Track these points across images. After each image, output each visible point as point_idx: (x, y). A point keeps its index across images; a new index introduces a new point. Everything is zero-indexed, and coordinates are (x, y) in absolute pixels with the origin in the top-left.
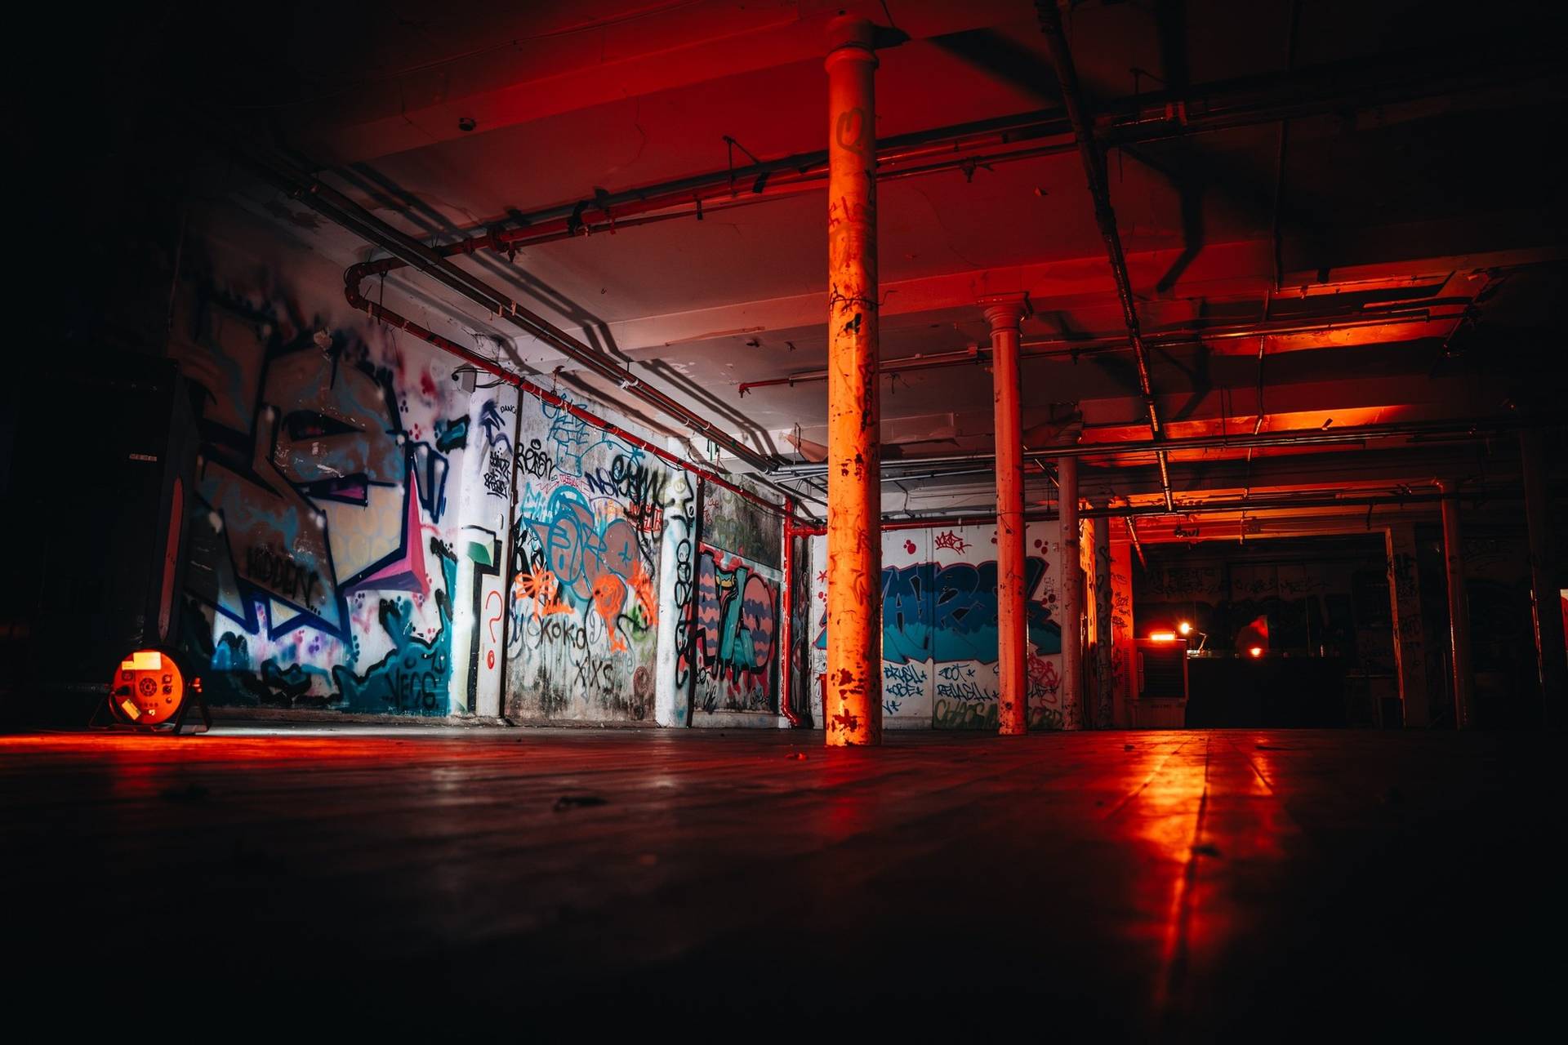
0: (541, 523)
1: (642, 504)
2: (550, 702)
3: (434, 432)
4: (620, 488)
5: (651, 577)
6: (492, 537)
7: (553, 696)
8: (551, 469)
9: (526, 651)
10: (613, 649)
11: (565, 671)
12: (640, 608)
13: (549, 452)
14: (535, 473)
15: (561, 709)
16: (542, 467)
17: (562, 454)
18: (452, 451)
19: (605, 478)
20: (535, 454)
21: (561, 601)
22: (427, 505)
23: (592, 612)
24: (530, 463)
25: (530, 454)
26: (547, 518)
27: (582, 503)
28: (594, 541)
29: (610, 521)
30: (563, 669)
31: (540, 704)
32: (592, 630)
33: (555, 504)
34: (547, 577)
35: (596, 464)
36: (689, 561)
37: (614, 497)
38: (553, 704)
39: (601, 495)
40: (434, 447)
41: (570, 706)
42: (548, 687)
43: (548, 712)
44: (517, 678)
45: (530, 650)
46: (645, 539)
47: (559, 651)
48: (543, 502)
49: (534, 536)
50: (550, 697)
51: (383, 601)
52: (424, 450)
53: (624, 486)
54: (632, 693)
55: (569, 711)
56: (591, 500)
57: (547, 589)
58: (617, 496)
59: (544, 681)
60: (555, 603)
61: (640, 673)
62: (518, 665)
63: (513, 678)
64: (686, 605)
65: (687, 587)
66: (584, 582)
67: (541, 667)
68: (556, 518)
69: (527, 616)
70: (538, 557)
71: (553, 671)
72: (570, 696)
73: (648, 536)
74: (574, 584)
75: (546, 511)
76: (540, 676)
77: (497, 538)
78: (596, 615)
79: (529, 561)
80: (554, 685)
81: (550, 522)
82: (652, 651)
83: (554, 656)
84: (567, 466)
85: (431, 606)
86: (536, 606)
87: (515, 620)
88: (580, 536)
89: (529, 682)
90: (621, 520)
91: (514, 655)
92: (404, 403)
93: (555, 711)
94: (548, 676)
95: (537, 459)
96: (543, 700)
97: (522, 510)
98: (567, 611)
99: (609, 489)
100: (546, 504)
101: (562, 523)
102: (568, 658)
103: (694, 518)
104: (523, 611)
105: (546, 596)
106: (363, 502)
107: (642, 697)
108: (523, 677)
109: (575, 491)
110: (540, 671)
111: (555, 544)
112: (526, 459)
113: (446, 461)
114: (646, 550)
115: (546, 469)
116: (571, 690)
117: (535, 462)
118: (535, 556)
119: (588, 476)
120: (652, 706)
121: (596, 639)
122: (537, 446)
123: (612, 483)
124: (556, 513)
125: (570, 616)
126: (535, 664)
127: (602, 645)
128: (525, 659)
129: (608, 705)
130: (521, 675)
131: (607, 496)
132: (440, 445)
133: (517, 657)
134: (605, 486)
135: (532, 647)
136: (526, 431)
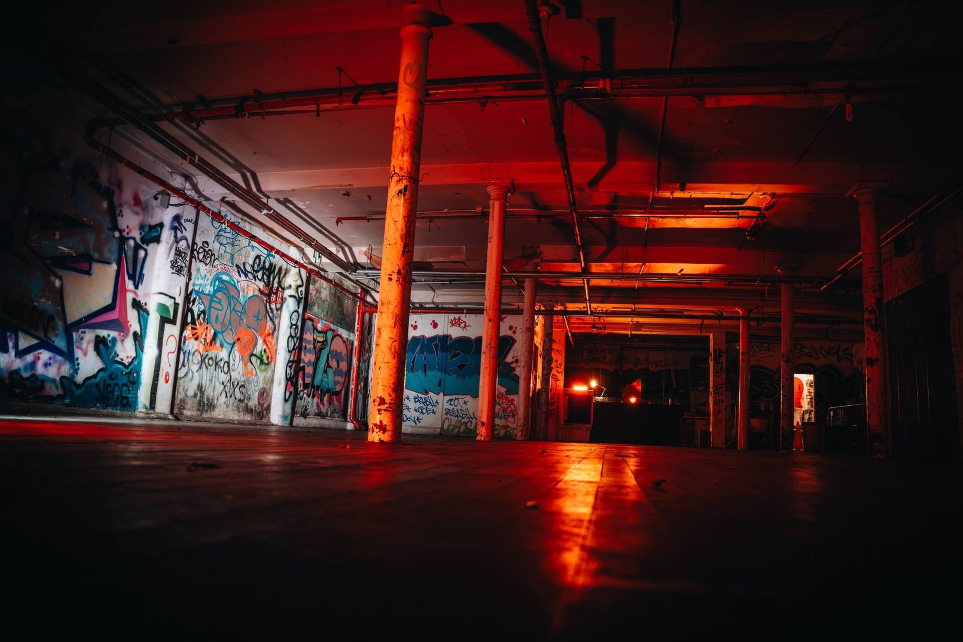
0: (205, 294)
1: (270, 286)
2: (204, 406)
3: (139, 232)
4: (258, 276)
5: (273, 332)
6: (173, 300)
7: (206, 402)
8: (214, 261)
9: (190, 373)
10: (246, 375)
11: (214, 387)
12: (265, 351)
13: (214, 249)
14: (204, 262)
15: (210, 411)
16: (209, 259)
17: (222, 252)
18: (150, 245)
19: (249, 268)
20: (205, 251)
21: (215, 344)
22: (132, 277)
23: (234, 352)
24: (201, 256)
25: (201, 250)
26: (210, 291)
27: (233, 283)
28: (239, 308)
29: (250, 296)
30: (213, 385)
31: (197, 407)
32: (233, 363)
33: (215, 283)
34: (207, 328)
35: (243, 260)
36: (298, 324)
37: (253, 281)
38: (206, 408)
39: (245, 279)
40: (139, 241)
41: (216, 409)
42: (203, 397)
43: (202, 412)
44: (183, 390)
45: (193, 373)
46: (271, 308)
47: (211, 374)
48: (207, 281)
49: (200, 301)
50: (204, 403)
51: (97, 337)
52: (132, 242)
53: (260, 275)
54: (257, 403)
55: (215, 412)
56: (238, 282)
57: (206, 335)
58: (255, 280)
59: (201, 393)
60: (211, 344)
61: (262, 391)
62: (184, 382)
63: (181, 390)
64: (294, 351)
65: (295, 339)
66: (231, 332)
67: (199, 384)
68: (215, 292)
69: (192, 351)
70: (202, 315)
71: (207, 388)
72: (217, 403)
73: (273, 306)
74: (224, 334)
75: (209, 286)
76: (198, 389)
77: (176, 302)
78: (237, 354)
79: (196, 317)
80: (207, 396)
81: (211, 293)
82: (271, 378)
83: (208, 378)
84: (225, 259)
85: (129, 342)
86: (199, 346)
87: (184, 353)
88: (230, 304)
89: (191, 393)
90: (257, 295)
91: (182, 375)
92: (121, 211)
93: (206, 412)
94: (203, 390)
95: (206, 254)
96: (199, 404)
97: (194, 285)
98: (218, 350)
99: (250, 276)
100: (209, 282)
101: (219, 295)
102: (217, 380)
103: (302, 297)
104: (190, 348)
105: (205, 340)
106: (88, 273)
107: (262, 405)
108: (187, 389)
109: (228, 275)
110: (199, 386)
111: (213, 308)
112: (198, 253)
113: (146, 251)
114: (271, 315)
115: (211, 260)
116: (218, 399)
117: (204, 255)
118: (200, 314)
119: (237, 266)
120: (268, 412)
121: (235, 368)
122: (206, 245)
123: (252, 272)
124: (215, 288)
125: (220, 353)
126: (196, 382)
127: (239, 372)
128: (189, 378)
129: (241, 409)
130: (186, 388)
131: (249, 280)
132: (143, 240)
133: (184, 377)
134: (248, 274)
135: (195, 371)
136: (200, 235)
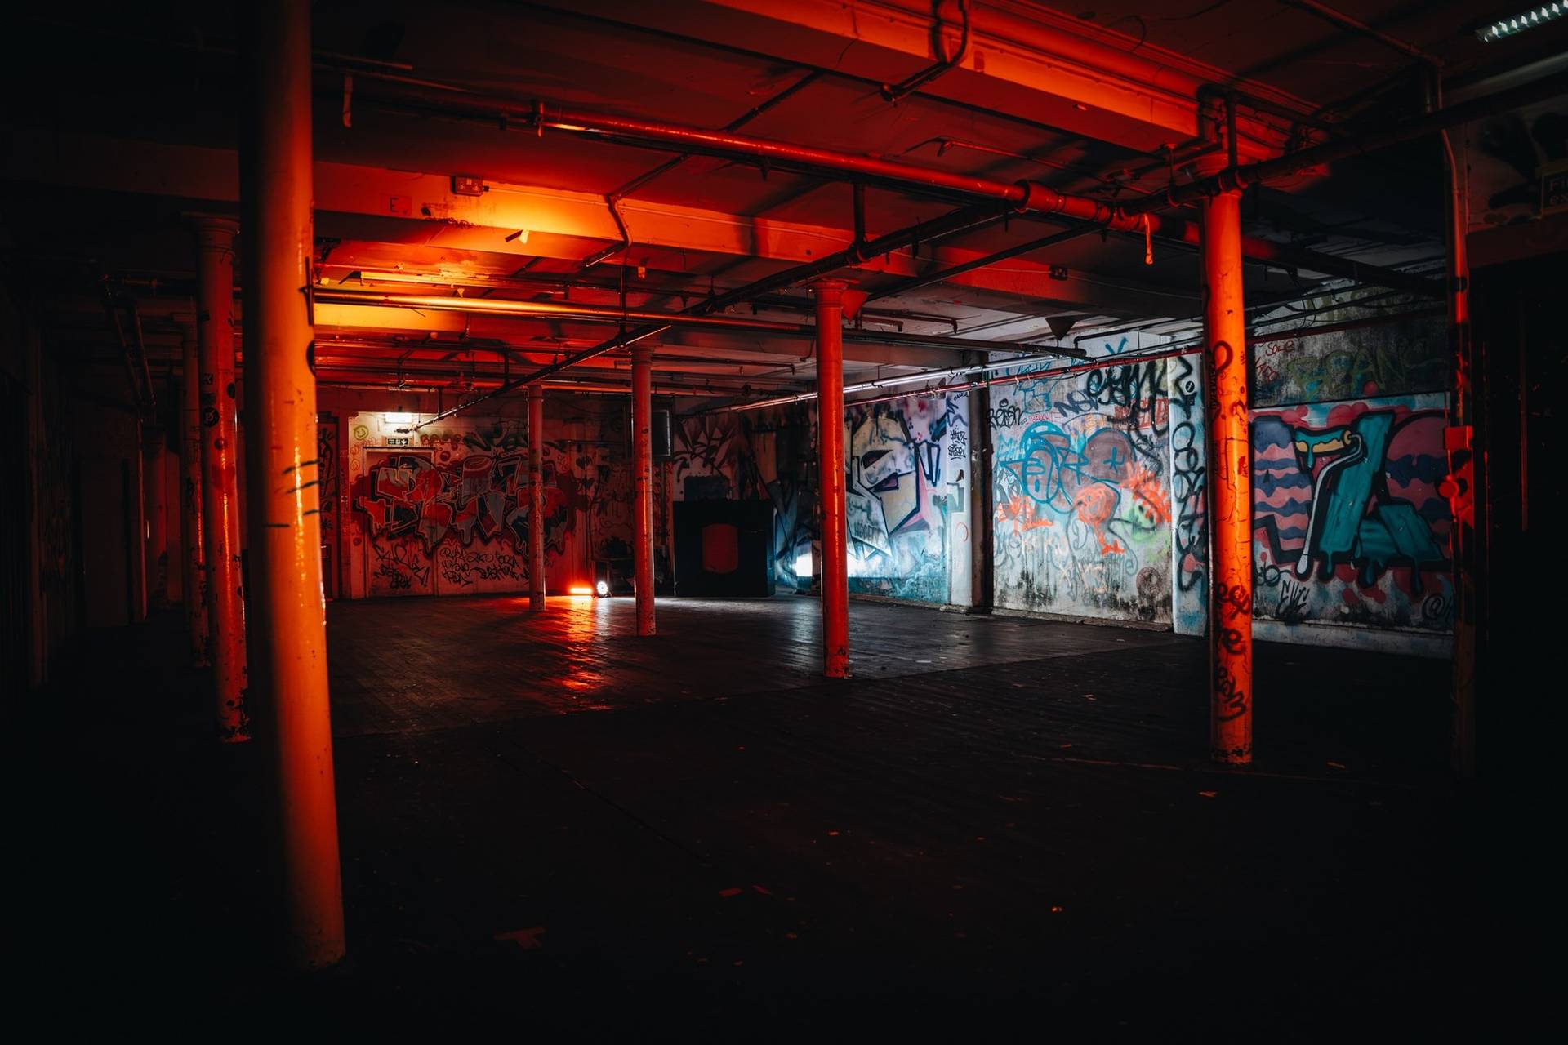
0: (1015, 461)
1: (1133, 402)
2: (1034, 597)
3: (929, 432)
4: (1100, 399)
5: (1156, 474)
6: (956, 487)
7: (1037, 593)
8: (1020, 416)
9: (1009, 561)
10: (1103, 552)
11: (1048, 574)
12: (1141, 508)
13: (1016, 403)
14: (1005, 425)
15: (1045, 604)
16: (1012, 418)
17: (1029, 399)
18: (941, 439)
19: (1078, 397)
20: (1004, 411)
21: (1040, 518)
22: (929, 477)
23: (1074, 522)
24: (1000, 421)
25: (1000, 412)
26: (1020, 456)
27: (1054, 430)
28: (1071, 460)
29: (1088, 436)
30: (1045, 572)
31: (1024, 599)
32: (1076, 537)
33: (1026, 443)
35: (1067, 390)
36: (1194, 445)
37: (1094, 410)
38: (1037, 599)
39: (1075, 415)
40: (930, 441)
41: (1054, 602)
42: (1031, 587)
43: (1032, 606)
44: (1003, 579)
45: (1012, 559)
46: (1145, 439)
47: (1040, 558)
48: (1015, 444)
49: (1009, 472)
50: (1034, 594)
52: (925, 445)
53: (1104, 397)
54: (1136, 593)
55: (1053, 606)
56: (1064, 425)
57: (1025, 510)
58: (1097, 408)
59: (1027, 582)
60: (1033, 521)
61: (1146, 575)
62: (1003, 570)
63: (1000, 580)
64: (1194, 497)
65: (1192, 476)
66: (1063, 497)
67: (1024, 572)
68: (1029, 453)
69: (1008, 533)
70: (1015, 488)
71: (1036, 573)
72: (1055, 595)
73: (1148, 431)
74: (1052, 502)
75: (1018, 450)
76: (1023, 578)
79: (1007, 492)
80: (1038, 585)
81: (1023, 457)
82: (1164, 551)
83: (1036, 563)
84: (1034, 407)
85: (936, 536)
86: (1016, 526)
87: (998, 538)
88: (1055, 460)
89: (1013, 582)
90: (1105, 430)
91: (999, 563)
93: (1038, 606)
94: (1030, 578)
95: (1006, 414)
96: (1027, 595)
97: (998, 457)
98: (1045, 523)
99: (1086, 407)
100: (1018, 445)
101: (1036, 455)
102: (1050, 564)
103: (1195, 394)
104: (1005, 530)
105: (1024, 516)
106: (896, 488)
107: (1151, 597)
108: (1008, 579)
109: (1044, 423)
110: (1023, 574)
111: (1029, 474)
112: (996, 419)
113: (938, 446)
114: (1144, 447)
115: (1015, 418)
116: (1055, 590)
117: (1005, 416)
118: (1012, 487)
119: (1059, 405)
120: (1168, 608)
121: (1081, 544)
122: (1005, 404)
123: (1088, 399)
124: (1028, 448)
125: (1050, 528)
126: (1018, 569)
127: (1090, 550)
128: (1009, 566)
129: (1101, 603)
130: (1006, 577)
131: (1083, 413)
132: (934, 438)
133: (1001, 565)
134: (1080, 405)
135: (1014, 556)
136: (994, 398)
